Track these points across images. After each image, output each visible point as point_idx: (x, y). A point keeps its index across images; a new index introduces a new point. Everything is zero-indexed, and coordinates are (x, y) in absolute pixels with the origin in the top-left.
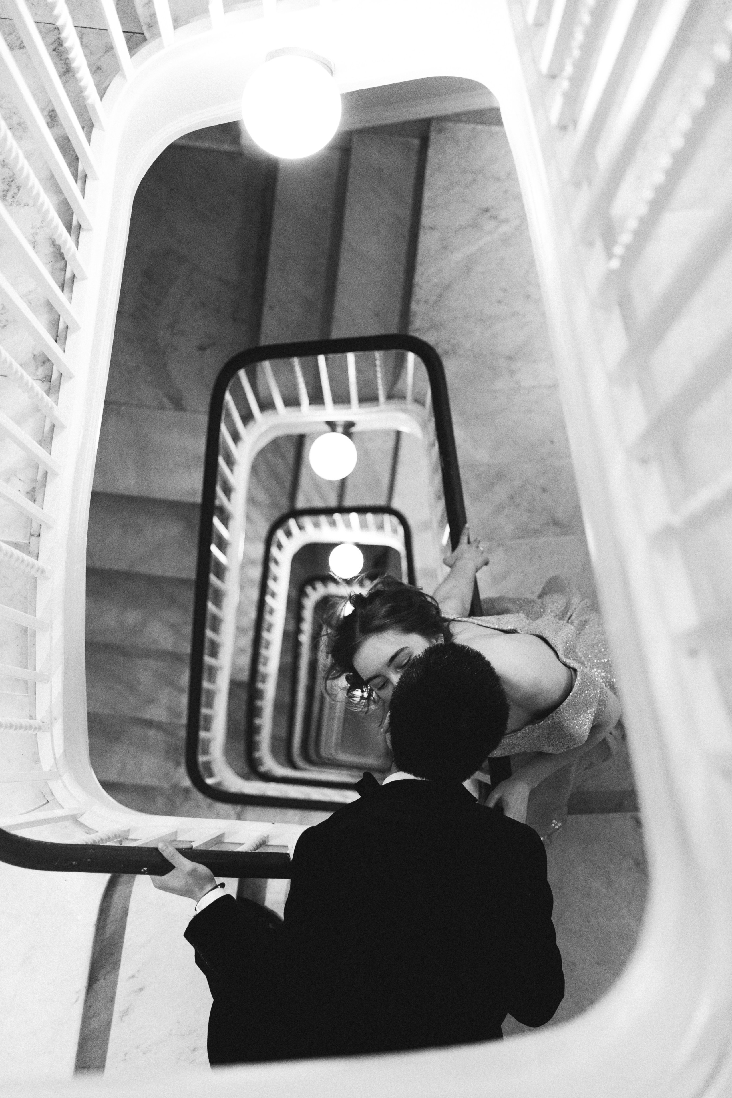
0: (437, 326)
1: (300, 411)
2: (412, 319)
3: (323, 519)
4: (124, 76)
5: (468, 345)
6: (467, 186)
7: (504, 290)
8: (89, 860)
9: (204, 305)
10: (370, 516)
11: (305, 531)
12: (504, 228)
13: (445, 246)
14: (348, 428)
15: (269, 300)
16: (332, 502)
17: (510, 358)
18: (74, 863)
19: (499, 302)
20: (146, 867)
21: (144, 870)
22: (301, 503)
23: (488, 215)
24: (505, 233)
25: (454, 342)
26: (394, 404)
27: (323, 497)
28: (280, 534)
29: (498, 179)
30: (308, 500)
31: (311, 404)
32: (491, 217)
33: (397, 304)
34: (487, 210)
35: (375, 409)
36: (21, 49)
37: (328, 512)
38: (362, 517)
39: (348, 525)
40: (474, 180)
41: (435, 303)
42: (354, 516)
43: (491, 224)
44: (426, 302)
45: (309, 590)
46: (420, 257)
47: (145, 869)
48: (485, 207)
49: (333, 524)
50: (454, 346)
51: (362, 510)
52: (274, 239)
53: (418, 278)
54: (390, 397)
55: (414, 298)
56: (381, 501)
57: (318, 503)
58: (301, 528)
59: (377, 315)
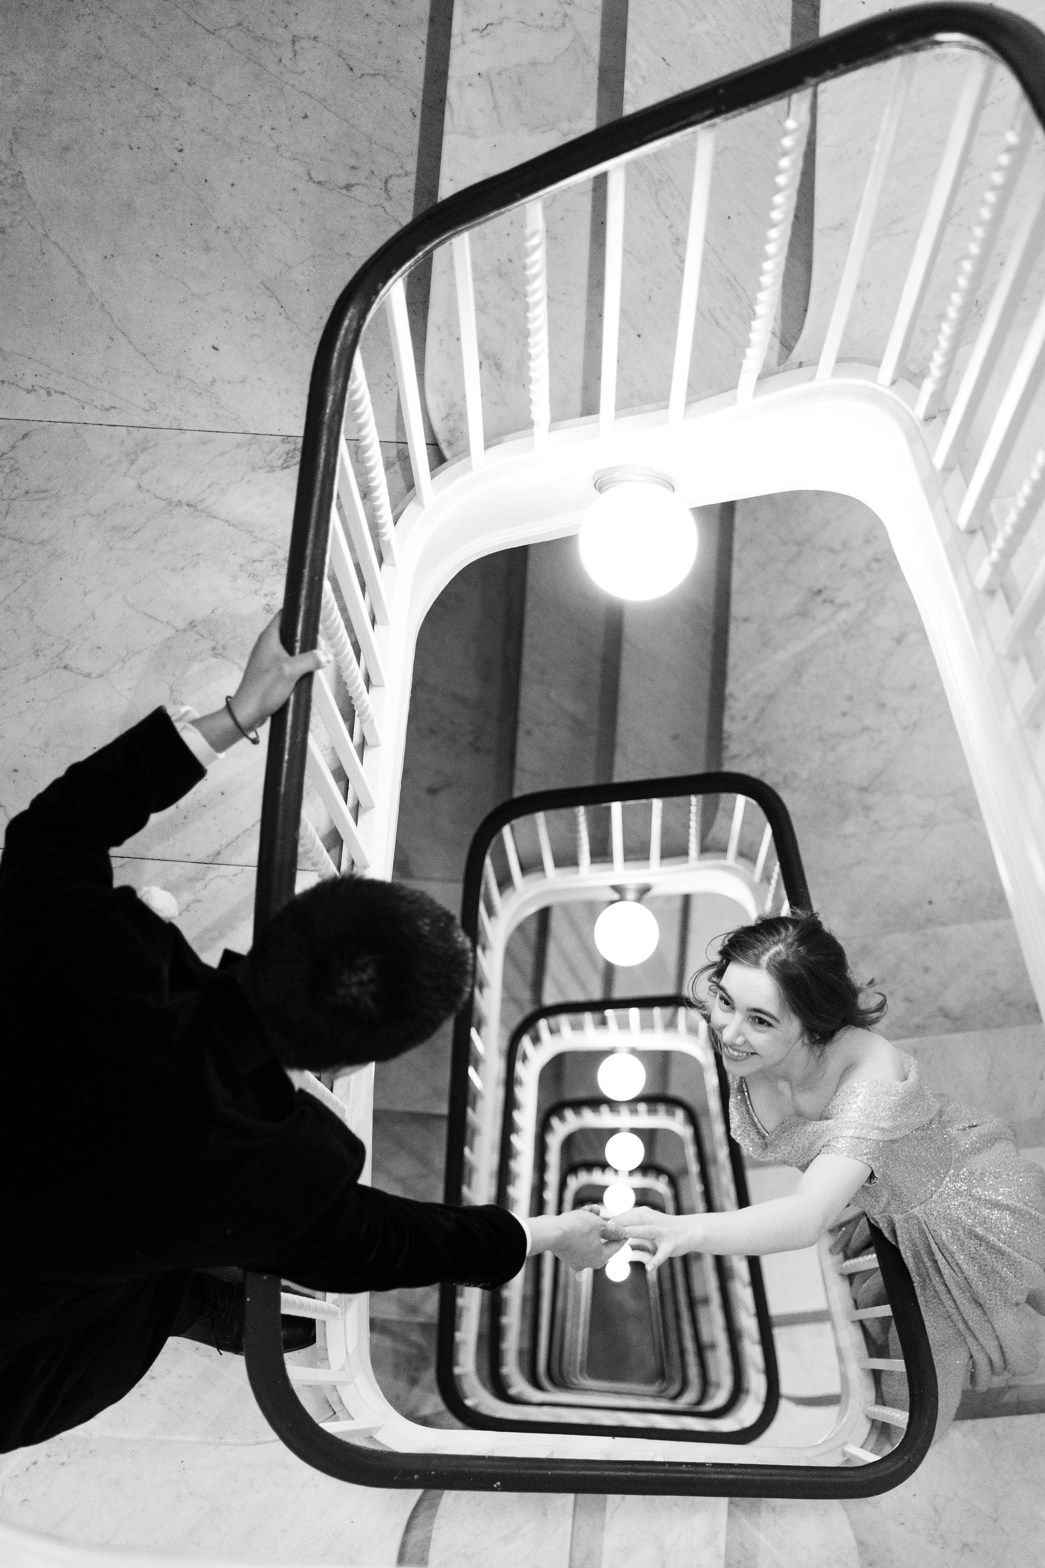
0: (759, 751)
1: (578, 872)
2: (726, 743)
3: (588, 1018)
4: (421, 504)
5: (804, 774)
6: (791, 561)
7: (850, 698)
8: (433, 1473)
9: (432, 732)
10: (657, 1011)
11: (561, 1035)
12: (844, 615)
13: (766, 642)
14: (643, 891)
15: (525, 722)
16: (596, 994)
17: (863, 789)
18: (416, 1476)
19: (844, 714)
20: (499, 1481)
21: (497, 1485)
22: (550, 998)
23: (820, 598)
24: (845, 622)
25: (785, 770)
26: (711, 861)
27: (583, 986)
28: (526, 1042)
29: (831, 550)
30: (561, 989)
31: (592, 862)
32: (825, 601)
33: (702, 722)
34: (819, 592)
35: (683, 867)
36: (284, 470)
37: (597, 1007)
38: (646, 1012)
39: (624, 1025)
40: (799, 554)
41: (756, 721)
42: (634, 1013)
43: (825, 612)
44: (744, 718)
45: (555, 1122)
46: (731, 660)
47: (499, 1483)
48: (816, 589)
49: (603, 1022)
50: (785, 777)
51: (645, 1003)
52: (527, 641)
53: (731, 687)
54: (704, 849)
55: (727, 714)
56: (669, 990)
57: (576, 996)
58: (553, 1031)
59: (675, 737)
